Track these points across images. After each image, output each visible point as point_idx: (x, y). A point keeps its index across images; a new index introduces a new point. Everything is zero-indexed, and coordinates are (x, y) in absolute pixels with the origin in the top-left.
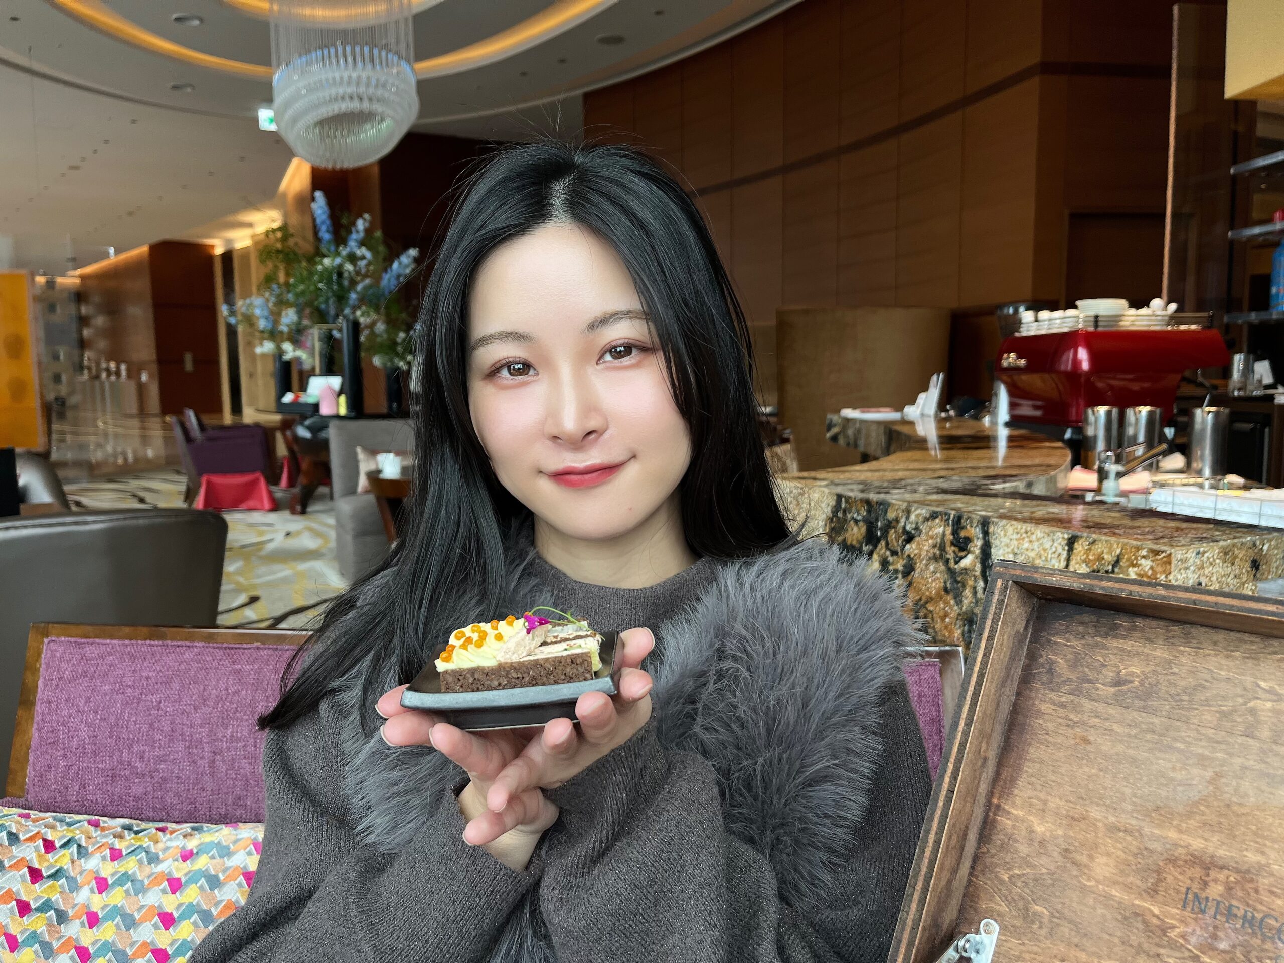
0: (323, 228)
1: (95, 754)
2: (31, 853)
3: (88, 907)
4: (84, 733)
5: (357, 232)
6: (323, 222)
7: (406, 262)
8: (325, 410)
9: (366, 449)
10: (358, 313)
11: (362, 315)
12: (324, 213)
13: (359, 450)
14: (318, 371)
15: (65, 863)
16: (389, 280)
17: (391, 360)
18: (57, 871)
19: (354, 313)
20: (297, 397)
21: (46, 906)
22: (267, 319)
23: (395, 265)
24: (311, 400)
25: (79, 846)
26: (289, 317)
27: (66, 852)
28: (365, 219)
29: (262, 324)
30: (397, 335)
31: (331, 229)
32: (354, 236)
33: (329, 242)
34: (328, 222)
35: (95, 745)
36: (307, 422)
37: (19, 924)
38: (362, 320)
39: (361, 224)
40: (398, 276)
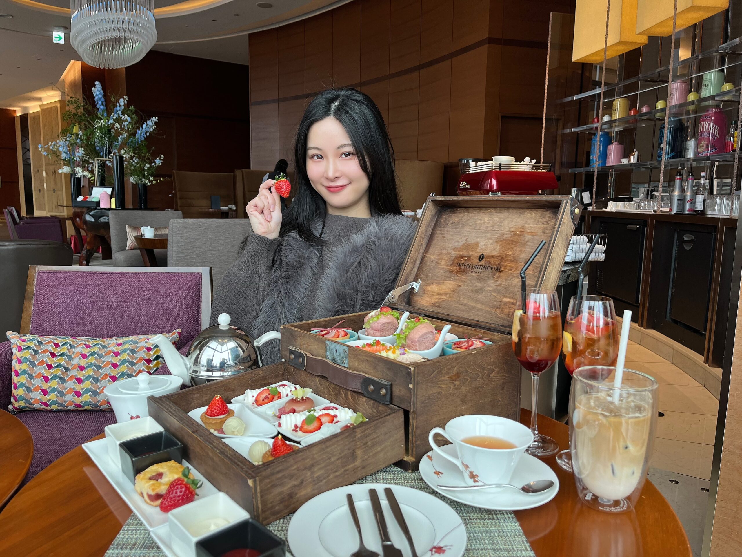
0: (100, 103)
1: (68, 315)
2: (51, 348)
3: (79, 364)
4: (62, 307)
5: (120, 106)
6: (100, 99)
7: (151, 124)
8: (102, 206)
9: (130, 226)
10: (122, 152)
11: (125, 153)
12: (100, 94)
13: (127, 226)
14: (97, 184)
15: (65, 351)
16: (141, 134)
17: (141, 179)
18: (62, 354)
19: (119, 152)
20: (86, 198)
21: (59, 366)
22: (66, 153)
23: (144, 126)
24: (94, 200)
25: (70, 345)
26: (80, 152)
27: (65, 347)
28: (124, 99)
29: (63, 156)
30: (145, 165)
31: (104, 103)
32: (118, 108)
33: (103, 111)
34: (103, 99)
35: (68, 311)
36: (91, 213)
37: (49, 372)
38: (124, 156)
39: (122, 102)
40: (146, 132)
